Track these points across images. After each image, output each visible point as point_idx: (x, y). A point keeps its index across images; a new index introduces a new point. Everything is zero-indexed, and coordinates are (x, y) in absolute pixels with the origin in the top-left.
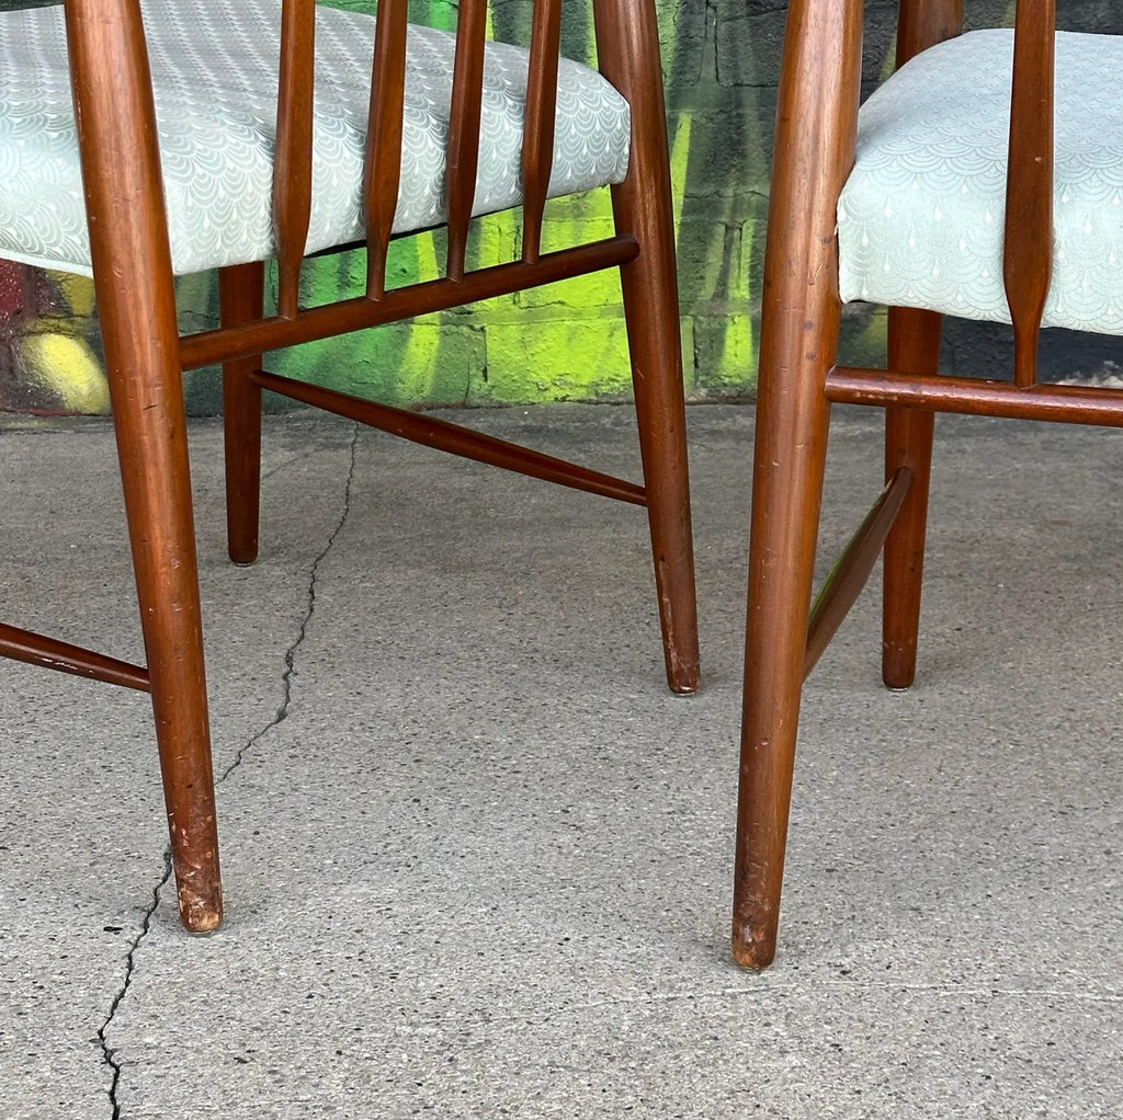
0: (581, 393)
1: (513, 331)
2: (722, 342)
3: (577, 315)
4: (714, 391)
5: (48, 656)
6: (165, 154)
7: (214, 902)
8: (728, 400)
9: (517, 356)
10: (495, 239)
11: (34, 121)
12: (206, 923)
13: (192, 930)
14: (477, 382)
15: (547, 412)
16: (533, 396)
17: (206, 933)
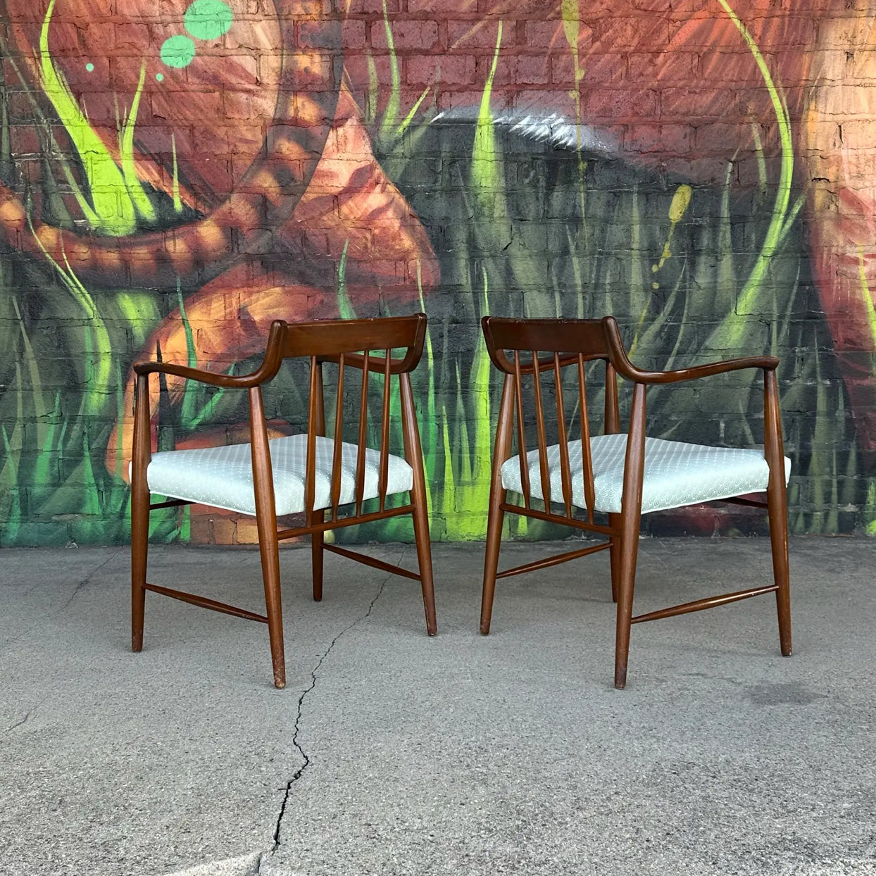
0: (475, 538)
1: (454, 519)
2: (518, 523)
3: (474, 515)
4: (516, 538)
5: (244, 615)
6: (275, 486)
7: (284, 680)
8: (520, 541)
9: (456, 527)
10: (448, 492)
11: (245, 478)
12: (281, 685)
13: (278, 688)
14: (444, 534)
15: (465, 544)
16: (460, 539)
17: (280, 688)
